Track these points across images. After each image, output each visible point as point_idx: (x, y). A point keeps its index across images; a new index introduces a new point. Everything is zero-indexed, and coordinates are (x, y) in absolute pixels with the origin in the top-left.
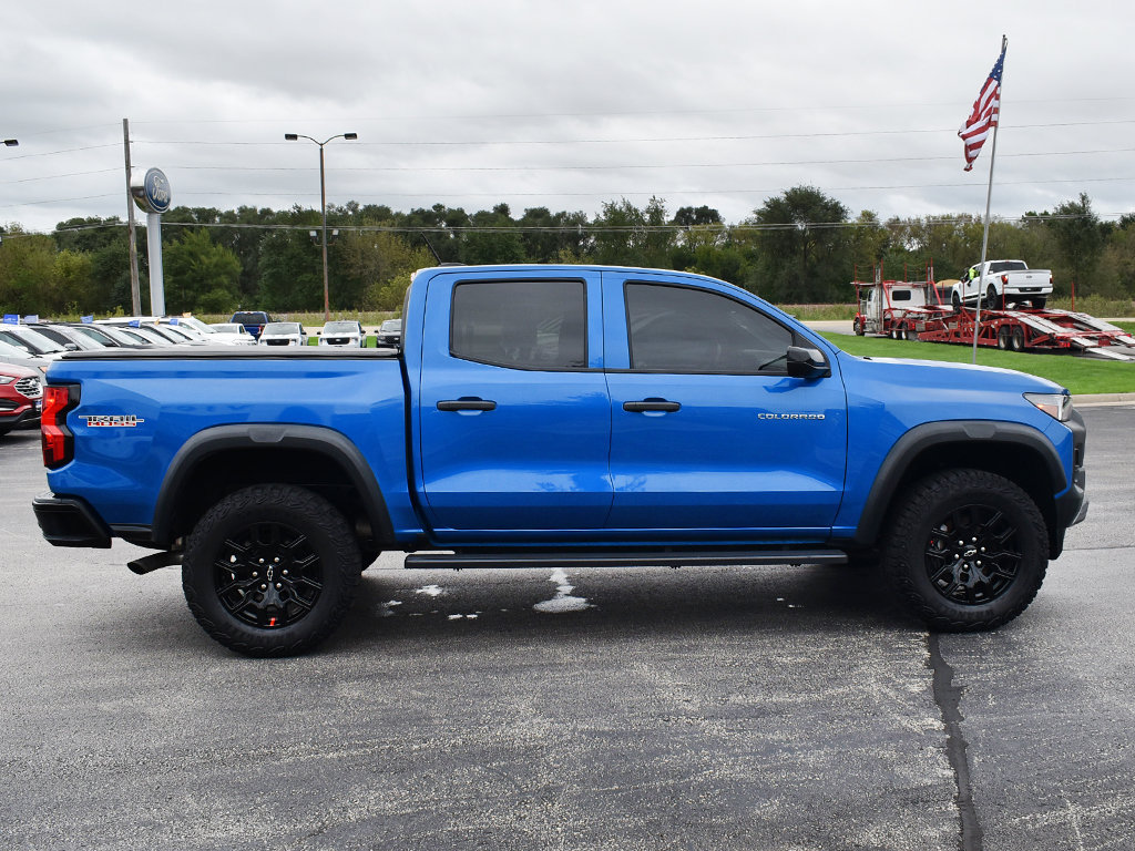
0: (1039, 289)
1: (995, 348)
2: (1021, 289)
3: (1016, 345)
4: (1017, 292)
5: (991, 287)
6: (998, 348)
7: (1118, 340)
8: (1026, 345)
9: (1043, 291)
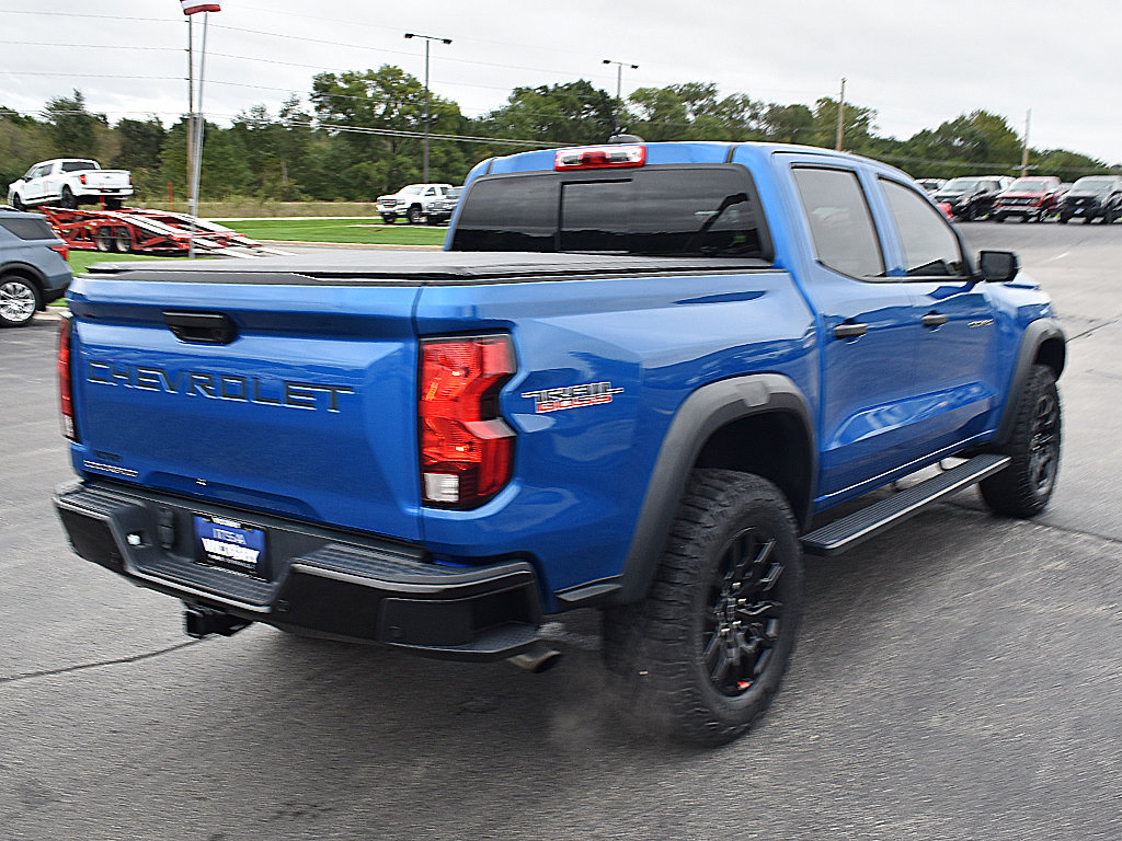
0: (117, 190)
1: (93, 250)
2: (102, 190)
3: (121, 247)
4: (97, 193)
5: (66, 187)
6: (99, 250)
7: (235, 241)
8: (136, 247)
9: (122, 193)
